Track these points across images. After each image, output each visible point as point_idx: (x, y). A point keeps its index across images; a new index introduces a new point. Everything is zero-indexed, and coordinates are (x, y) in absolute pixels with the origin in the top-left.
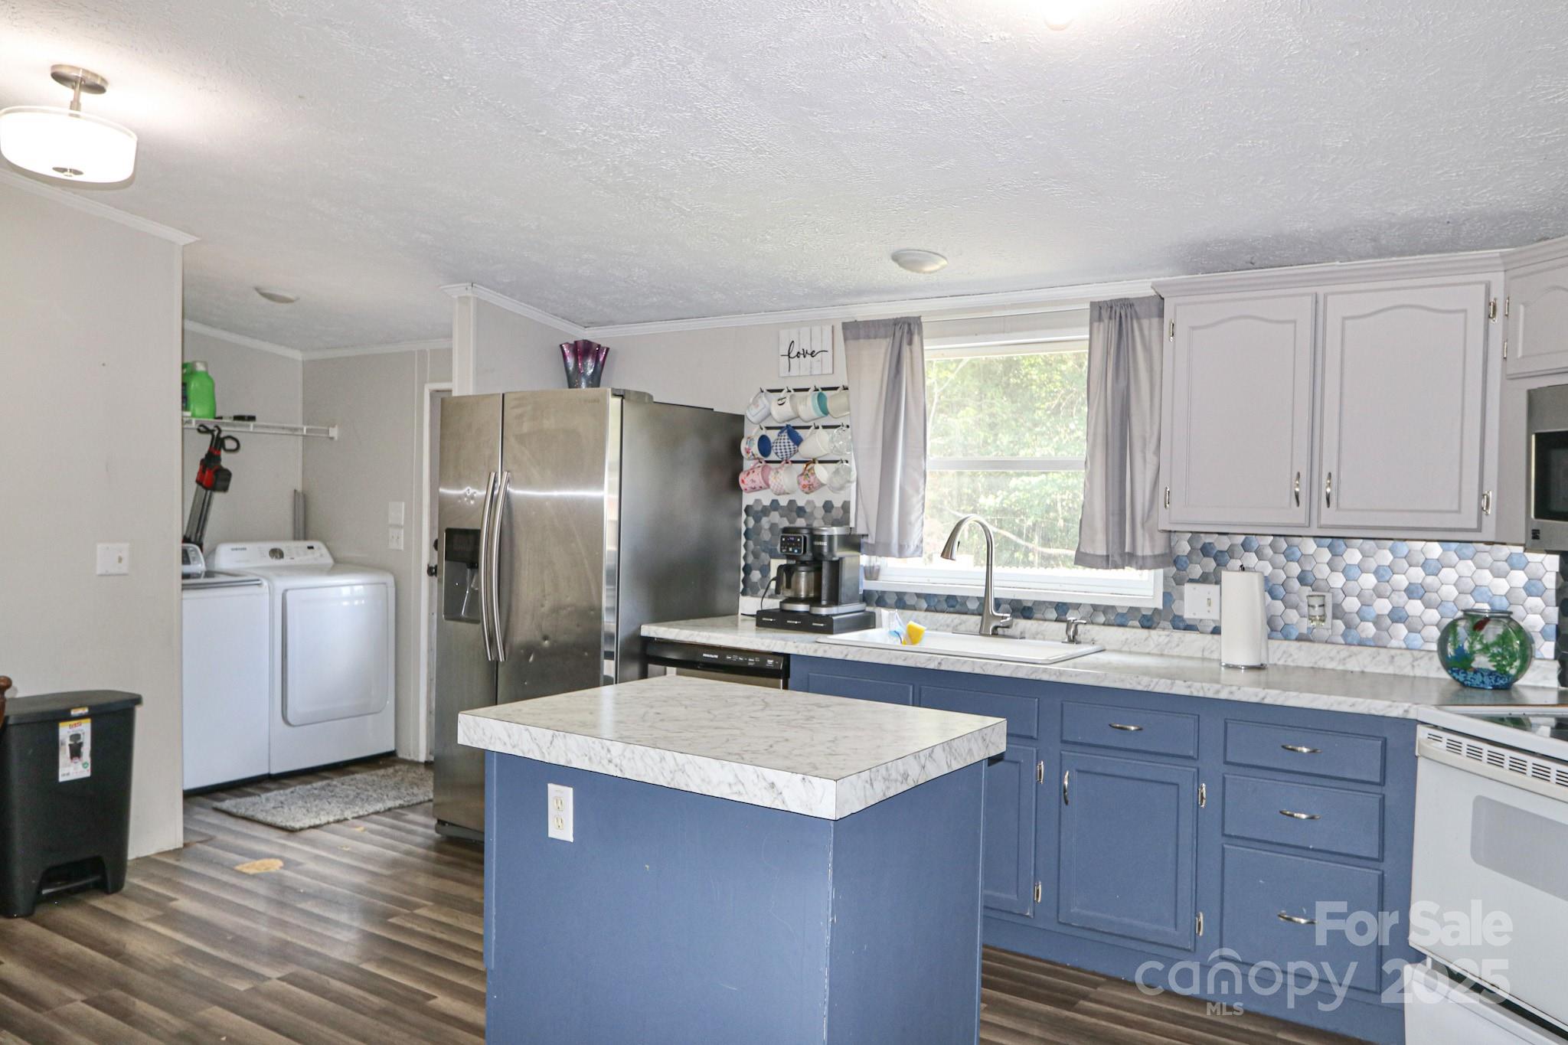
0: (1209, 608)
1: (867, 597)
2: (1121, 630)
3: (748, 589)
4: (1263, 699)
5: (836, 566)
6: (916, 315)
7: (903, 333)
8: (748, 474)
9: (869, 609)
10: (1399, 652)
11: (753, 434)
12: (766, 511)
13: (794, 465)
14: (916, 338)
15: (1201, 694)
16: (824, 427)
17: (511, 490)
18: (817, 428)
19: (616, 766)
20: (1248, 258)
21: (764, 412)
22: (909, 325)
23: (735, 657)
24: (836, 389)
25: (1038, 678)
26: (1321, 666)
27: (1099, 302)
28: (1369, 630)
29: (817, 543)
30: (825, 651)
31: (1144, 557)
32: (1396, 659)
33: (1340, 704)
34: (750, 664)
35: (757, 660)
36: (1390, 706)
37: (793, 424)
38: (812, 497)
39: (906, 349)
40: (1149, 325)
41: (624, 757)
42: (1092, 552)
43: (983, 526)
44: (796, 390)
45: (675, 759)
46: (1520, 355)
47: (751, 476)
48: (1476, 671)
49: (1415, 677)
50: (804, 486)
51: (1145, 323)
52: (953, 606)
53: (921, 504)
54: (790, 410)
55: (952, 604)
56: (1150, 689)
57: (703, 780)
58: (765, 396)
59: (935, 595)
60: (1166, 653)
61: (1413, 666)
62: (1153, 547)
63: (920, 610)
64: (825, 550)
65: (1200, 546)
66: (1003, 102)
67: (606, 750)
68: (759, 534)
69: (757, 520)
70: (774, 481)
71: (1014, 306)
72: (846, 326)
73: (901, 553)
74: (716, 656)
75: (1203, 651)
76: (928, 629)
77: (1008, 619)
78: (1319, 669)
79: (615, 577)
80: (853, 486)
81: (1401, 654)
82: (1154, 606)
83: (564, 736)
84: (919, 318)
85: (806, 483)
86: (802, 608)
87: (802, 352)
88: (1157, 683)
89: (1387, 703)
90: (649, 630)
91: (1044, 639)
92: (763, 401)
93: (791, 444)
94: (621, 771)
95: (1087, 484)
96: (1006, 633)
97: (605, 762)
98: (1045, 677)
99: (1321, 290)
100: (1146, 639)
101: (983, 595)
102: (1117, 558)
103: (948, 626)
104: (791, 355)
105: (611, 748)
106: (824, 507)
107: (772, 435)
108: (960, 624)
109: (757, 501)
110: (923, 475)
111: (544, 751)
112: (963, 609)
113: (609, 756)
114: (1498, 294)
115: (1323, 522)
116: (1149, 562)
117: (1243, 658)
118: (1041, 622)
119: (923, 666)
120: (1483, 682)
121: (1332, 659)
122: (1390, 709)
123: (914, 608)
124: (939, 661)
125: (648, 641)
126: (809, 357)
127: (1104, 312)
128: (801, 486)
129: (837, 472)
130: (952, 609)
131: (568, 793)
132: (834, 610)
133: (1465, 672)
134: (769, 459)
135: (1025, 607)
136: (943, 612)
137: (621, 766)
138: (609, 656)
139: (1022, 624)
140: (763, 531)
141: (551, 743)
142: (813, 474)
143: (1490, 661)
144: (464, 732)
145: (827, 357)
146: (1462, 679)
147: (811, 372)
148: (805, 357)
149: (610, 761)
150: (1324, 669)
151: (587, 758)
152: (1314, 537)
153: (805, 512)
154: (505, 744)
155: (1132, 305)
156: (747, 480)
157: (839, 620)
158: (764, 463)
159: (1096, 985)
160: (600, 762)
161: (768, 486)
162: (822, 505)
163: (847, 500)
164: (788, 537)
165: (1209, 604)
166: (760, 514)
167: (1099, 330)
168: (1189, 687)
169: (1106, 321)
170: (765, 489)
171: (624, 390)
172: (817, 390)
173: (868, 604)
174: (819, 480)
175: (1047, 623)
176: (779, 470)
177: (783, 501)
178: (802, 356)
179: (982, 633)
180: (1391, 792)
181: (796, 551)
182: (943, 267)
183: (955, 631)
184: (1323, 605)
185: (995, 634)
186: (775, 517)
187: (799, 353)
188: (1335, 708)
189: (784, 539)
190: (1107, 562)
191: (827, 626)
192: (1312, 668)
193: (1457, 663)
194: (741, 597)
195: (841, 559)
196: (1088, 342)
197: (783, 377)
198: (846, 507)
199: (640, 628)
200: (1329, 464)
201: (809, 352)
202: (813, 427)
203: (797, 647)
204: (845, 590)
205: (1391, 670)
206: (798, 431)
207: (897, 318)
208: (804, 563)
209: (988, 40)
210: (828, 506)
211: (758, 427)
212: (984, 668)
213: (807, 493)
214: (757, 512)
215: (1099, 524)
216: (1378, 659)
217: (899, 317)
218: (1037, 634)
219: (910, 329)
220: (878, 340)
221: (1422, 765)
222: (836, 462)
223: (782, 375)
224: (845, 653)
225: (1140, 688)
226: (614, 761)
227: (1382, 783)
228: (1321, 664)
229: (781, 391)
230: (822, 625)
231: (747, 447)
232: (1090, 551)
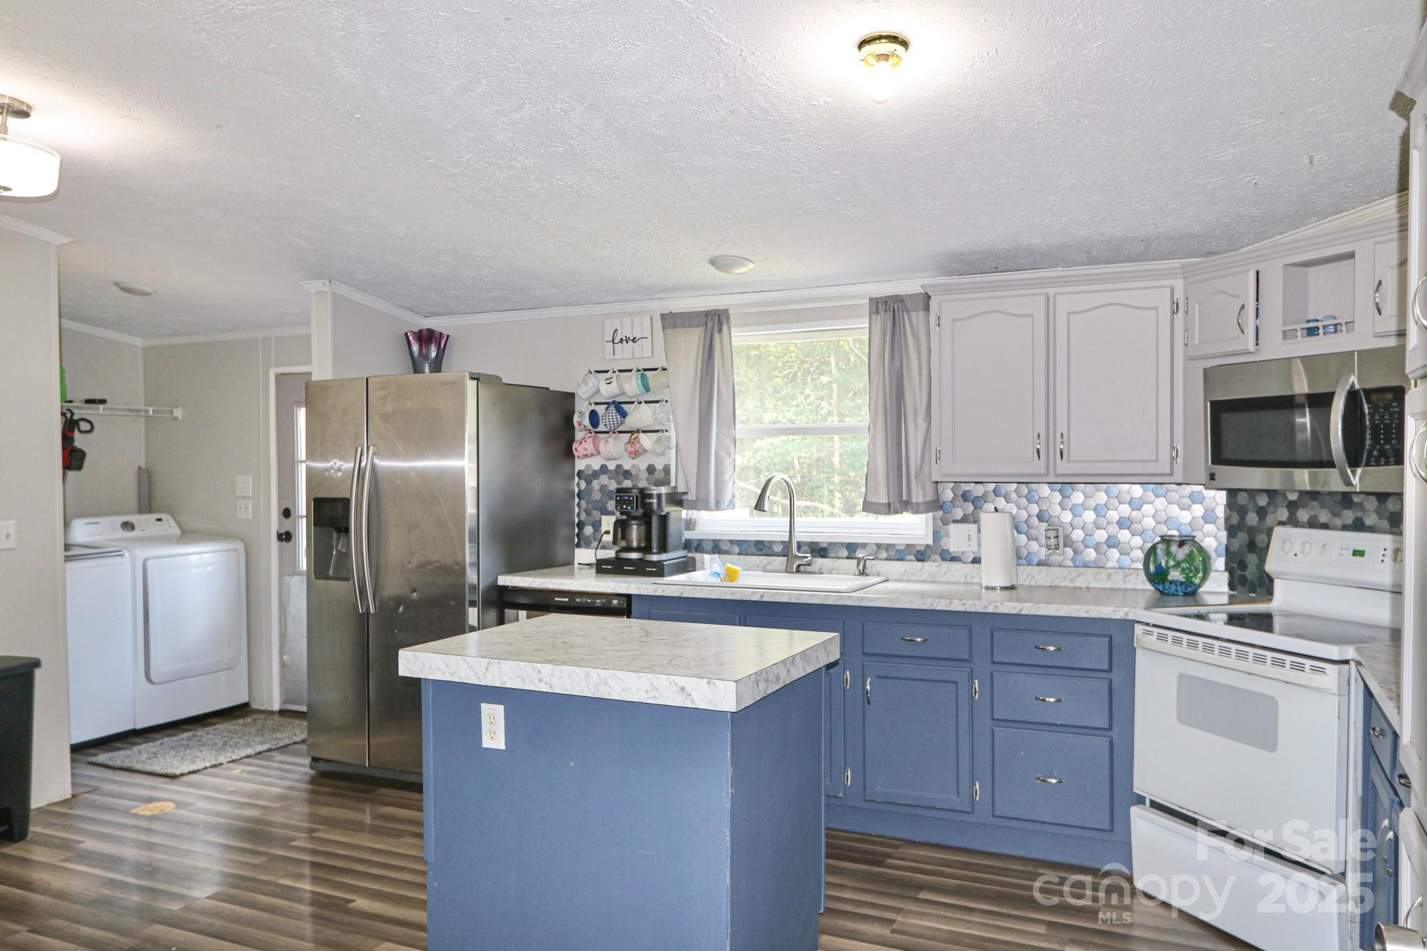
0: (969, 543)
1: (688, 545)
2: (901, 563)
3: (582, 542)
4: (1020, 611)
5: (664, 519)
6: (725, 308)
7: (714, 322)
8: (581, 443)
9: (690, 555)
10: (1114, 570)
11: (583, 409)
12: (596, 475)
13: (620, 435)
14: (725, 327)
15: (973, 610)
16: (646, 402)
17: (377, 461)
18: (641, 403)
19: (546, 684)
20: (993, 264)
21: (593, 390)
22: (719, 316)
23: (584, 600)
24: (656, 369)
25: (843, 604)
26: (1057, 584)
27: (876, 298)
28: (1091, 554)
29: (648, 501)
30: (663, 591)
31: (918, 504)
32: (1112, 576)
33: (1078, 611)
34: (597, 604)
35: (604, 601)
36: (1115, 611)
37: (618, 399)
38: (636, 462)
39: (717, 336)
40: (917, 317)
41: (553, 676)
42: (876, 501)
43: (786, 482)
44: (620, 371)
45: (598, 675)
46: (1196, 342)
47: (584, 445)
48: (1171, 582)
49: (1126, 589)
50: (631, 453)
51: (914, 315)
52: (761, 550)
53: (732, 465)
54: (617, 388)
55: (761, 548)
56: (933, 608)
57: (623, 690)
58: (595, 377)
59: (746, 541)
60: (936, 580)
61: (1125, 581)
62: (924, 496)
63: (733, 554)
64: (655, 506)
65: (960, 493)
66: (820, 147)
67: (537, 672)
68: (590, 495)
69: (589, 482)
70: (605, 449)
71: (805, 301)
72: (664, 317)
73: (718, 506)
74: (567, 600)
75: (966, 577)
76: (743, 570)
77: (809, 558)
78: (1055, 587)
79: (475, 538)
80: (673, 452)
81: (1116, 573)
82: (925, 543)
83: (499, 663)
84: (727, 310)
85: (633, 450)
86: (634, 556)
87: (624, 338)
88: (939, 603)
89: (1112, 609)
90: (505, 580)
91: (838, 574)
92: (592, 380)
93: (619, 417)
94: (551, 687)
95: (871, 445)
96: (807, 570)
97: (536, 681)
98: (849, 603)
99: (1051, 291)
100: (921, 570)
101: (787, 539)
102: (897, 505)
103: (758, 566)
104: (615, 341)
105: (541, 669)
106: (647, 470)
107: (601, 410)
108: (768, 564)
109: (588, 466)
110: (733, 441)
111: (480, 676)
112: (769, 552)
113: (539, 676)
114: (1179, 296)
115: (1058, 471)
116: (922, 507)
117: (999, 582)
118: (836, 560)
119: (747, 599)
120: (1177, 590)
121: (1065, 578)
122: (1114, 613)
123: (727, 553)
124: (762, 594)
125: (504, 589)
126: (630, 342)
127: (880, 306)
128: (628, 453)
129: (659, 440)
130: (760, 552)
131: (499, 710)
132: (663, 557)
133: (1163, 583)
134: (598, 430)
135: (821, 548)
136: (753, 555)
137: (551, 683)
138: (473, 604)
139: (820, 562)
140: (594, 492)
141: (487, 669)
142: (639, 442)
143: (1181, 574)
144: (405, 666)
145: (647, 343)
146: (1161, 589)
147: (633, 355)
148: (627, 342)
149: (541, 680)
150: (1059, 587)
151: (519, 680)
152: (1049, 483)
153: (631, 475)
154: (444, 672)
155: (902, 301)
156: (580, 448)
157: (668, 565)
158: (593, 433)
159: (897, 847)
160: (532, 682)
161: (599, 453)
162: (645, 469)
163: (668, 463)
164: (623, 496)
165: (970, 540)
166: (591, 477)
167: (876, 320)
168: (964, 604)
169: (882, 313)
170: (595, 455)
171: (479, 374)
172: (639, 371)
173: (690, 551)
174: (643, 447)
175: (840, 560)
176: (609, 440)
177: (611, 466)
178: (625, 342)
179: (788, 571)
180: (1117, 677)
181: (629, 508)
182: (751, 269)
183: (765, 570)
184: (1057, 537)
185: (798, 571)
186: (604, 479)
187: (622, 339)
188: (1074, 615)
189: (618, 498)
190: (889, 509)
191: (659, 570)
192: (1050, 586)
193: (1158, 577)
194: (576, 549)
195: (668, 513)
196: (867, 330)
197: (607, 360)
198: (667, 470)
199: (497, 579)
200: (1061, 427)
201: (631, 339)
202: (636, 402)
203: (638, 588)
204: (672, 540)
205: (1108, 585)
206: (623, 405)
207: (708, 311)
208: (635, 518)
209: (816, 103)
210: (651, 469)
211: (588, 403)
212: (799, 597)
213: (633, 458)
214: (588, 476)
215: (881, 477)
216: (1098, 577)
217: (710, 309)
218: (833, 569)
219: (719, 319)
220: (692, 329)
221: (1139, 653)
222: (657, 431)
223: (607, 358)
224: (681, 591)
225: (925, 607)
226: (544, 680)
227: (1110, 671)
228: (1056, 583)
229: (607, 372)
230: (655, 569)
231: (579, 420)
232: (874, 500)
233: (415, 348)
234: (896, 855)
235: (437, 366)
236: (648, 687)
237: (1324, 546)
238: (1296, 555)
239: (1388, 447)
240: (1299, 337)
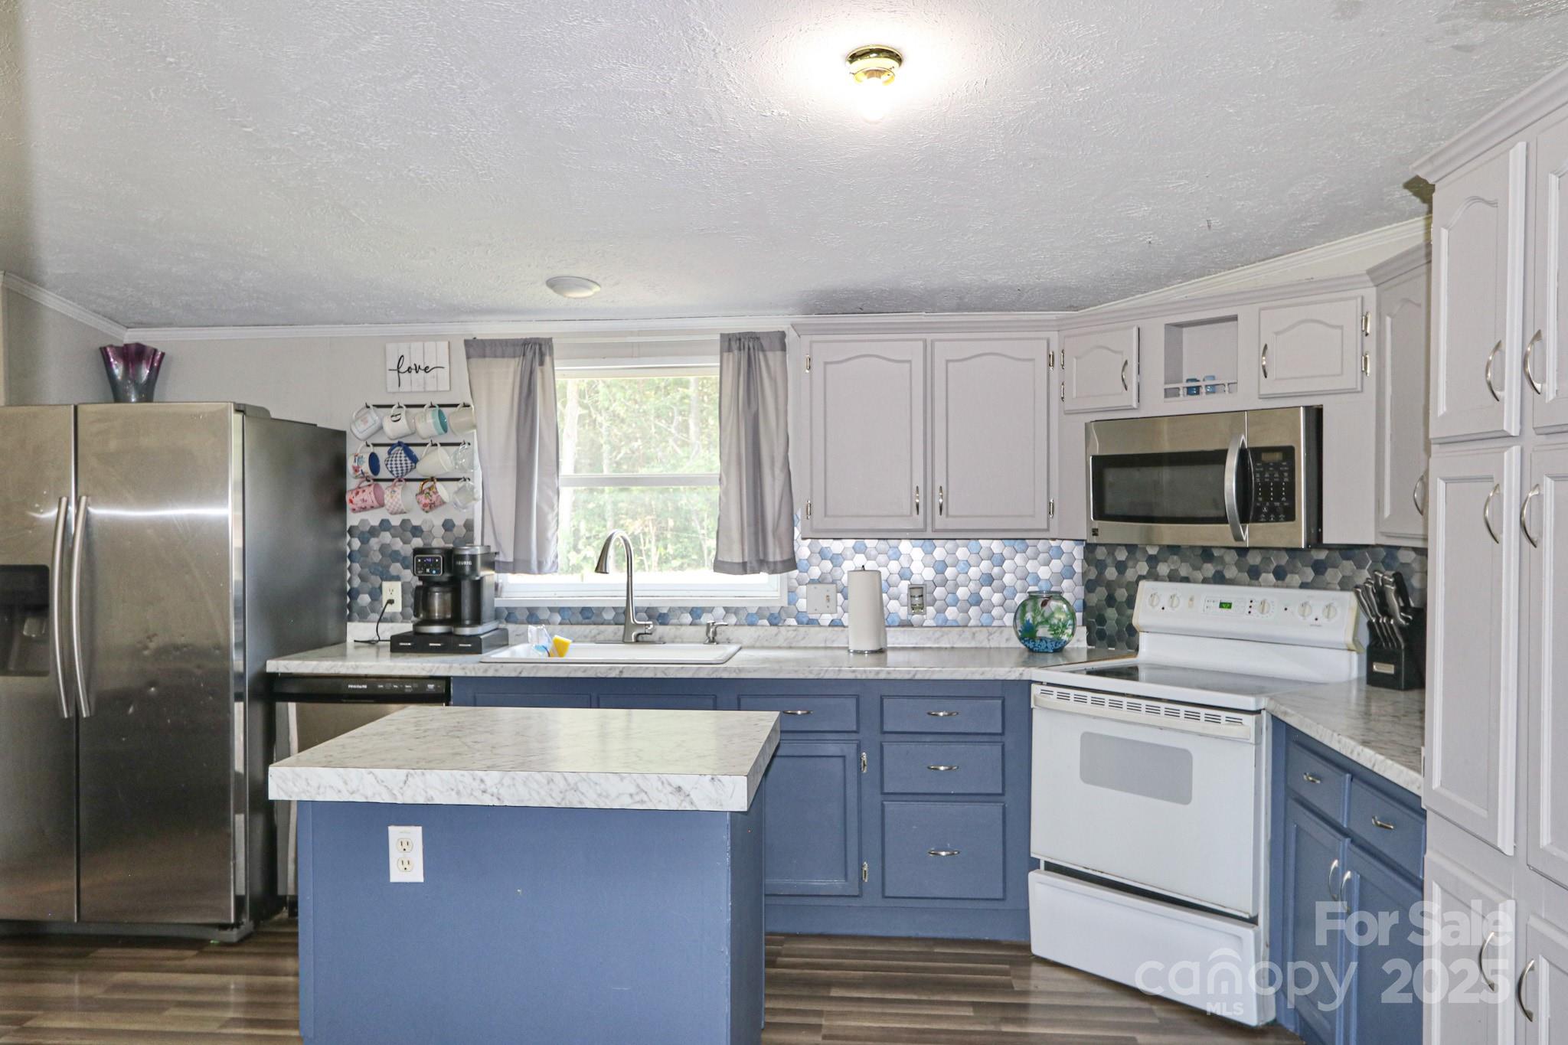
0: (828, 604)
1: (497, 615)
2: (753, 629)
3: (355, 615)
4: (914, 676)
5: (478, 585)
6: (548, 337)
7: (535, 353)
8: (357, 493)
9: (502, 626)
10: (978, 629)
11: (358, 451)
12: (373, 532)
13: (408, 483)
14: (547, 359)
16: (442, 445)
17: (92, 510)
18: (436, 445)
19: (492, 795)
20: (860, 305)
21: (374, 428)
22: (540, 345)
23: (389, 685)
24: (456, 406)
25: (719, 676)
26: (921, 646)
27: (729, 334)
28: (951, 613)
29: (459, 563)
30: (496, 670)
31: (775, 563)
32: (976, 635)
33: (973, 673)
34: (406, 691)
35: (416, 685)
36: (1010, 672)
37: (405, 441)
38: (430, 516)
39: (538, 369)
40: (774, 357)
41: (503, 785)
42: (730, 561)
43: (625, 541)
44: (408, 406)
45: (565, 779)
46: (1074, 395)
47: (361, 496)
48: (1041, 639)
49: (990, 648)
50: (425, 505)
51: (770, 355)
52: (588, 618)
53: (555, 521)
54: (406, 427)
55: (587, 615)
56: (820, 677)
57: (600, 795)
58: (375, 412)
59: (570, 608)
60: (793, 645)
61: (989, 640)
62: (782, 554)
63: (554, 624)
64: (467, 570)
65: (818, 550)
66: (747, 163)
67: (478, 781)
68: (367, 556)
69: (364, 541)
70: (391, 500)
71: (640, 333)
72: (467, 343)
73: (540, 569)
74: (364, 687)
75: (826, 641)
76: (574, 642)
77: (652, 626)
78: (920, 648)
79: (241, 612)
80: (478, 505)
81: (980, 631)
82: (779, 605)
83: (423, 774)
84: (551, 339)
85: (428, 501)
86: (436, 629)
87: (413, 367)
89: (1007, 669)
90: (275, 666)
91: (682, 642)
92: (374, 416)
93: (409, 462)
94: (499, 799)
95: (723, 498)
96: (645, 639)
97: (478, 793)
98: (725, 675)
99: (929, 337)
100: (776, 635)
101: (624, 605)
102: (755, 564)
103: (586, 637)
104: (402, 370)
105: (485, 778)
106: (443, 525)
107: (382, 453)
108: (599, 634)
109: (363, 521)
110: (556, 491)
111: (395, 792)
112: (599, 620)
113: (482, 786)
114: (1055, 348)
115: (938, 526)
116: (779, 566)
117: (869, 645)
118: (679, 627)
119: (603, 676)
120: (1047, 647)
121: (929, 639)
122: (1009, 674)
123: (547, 622)
124: (621, 669)
125: (274, 676)
126: (421, 373)
127: (733, 343)
128: (421, 505)
129: (459, 490)
130: (587, 621)
131: (415, 833)
132: (478, 630)
133: (1034, 641)
134: (380, 476)
135: (661, 614)
136: (578, 624)
137: (499, 794)
138: (239, 697)
139: (661, 630)
140: (372, 552)
141: (405, 782)
142: (436, 493)
143: (1049, 630)
144: (278, 786)
145: (444, 374)
146: (1031, 646)
147: (424, 388)
148: (417, 372)
149: (484, 792)
150: (923, 648)
151: (453, 793)
153: (422, 531)
154: (340, 791)
155: (758, 338)
156: (357, 500)
157: (486, 639)
158: (372, 481)
159: (781, 943)
160: (472, 794)
161: (382, 505)
162: (441, 524)
163: (470, 517)
164: (425, 558)
165: (828, 600)
166: (367, 535)
167: (728, 360)
169: (736, 352)
170: (377, 508)
171: (245, 405)
172: (432, 406)
173: (501, 623)
174: (441, 499)
175: (683, 628)
176: (396, 489)
177: (396, 521)
178: (414, 372)
179: (625, 640)
180: (1009, 740)
181: (434, 572)
182: (596, 293)
183: (594, 640)
184: (922, 596)
185: (637, 641)
186: (386, 537)
187: (409, 368)
188: (969, 677)
189: (419, 561)
190: (744, 568)
191: (475, 646)
192: (914, 647)
193: (1027, 634)
194: (348, 624)
195: (482, 578)
196: (718, 369)
197: (390, 393)
198: (469, 526)
199: (265, 665)
200: (940, 481)
201: (423, 367)
202: (430, 444)
203: (464, 669)
204: (487, 611)
205: (973, 645)
206: (411, 448)
207: (526, 339)
208: (438, 584)
209: (769, 114)
210: (448, 525)
211: (365, 443)
212: (666, 672)
213: (427, 512)
214: (363, 533)
215: (735, 534)
216: (963, 636)
217: (528, 337)
218: (676, 637)
219: (540, 349)
220: (506, 360)
221: (1037, 717)
222: (458, 480)
223: (389, 390)
224: (519, 670)
225: (811, 676)
226: (489, 791)
227: (1002, 734)
228: (920, 644)
229: (391, 406)
230: (470, 645)
231: (356, 465)
232: (727, 559)
233: (118, 370)
234: (784, 952)
235: (147, 393)
236: (633, 790)
237: (1191, 600)
238: (1163, 608)
239: (1277, 504)
240: (1181, 396)
